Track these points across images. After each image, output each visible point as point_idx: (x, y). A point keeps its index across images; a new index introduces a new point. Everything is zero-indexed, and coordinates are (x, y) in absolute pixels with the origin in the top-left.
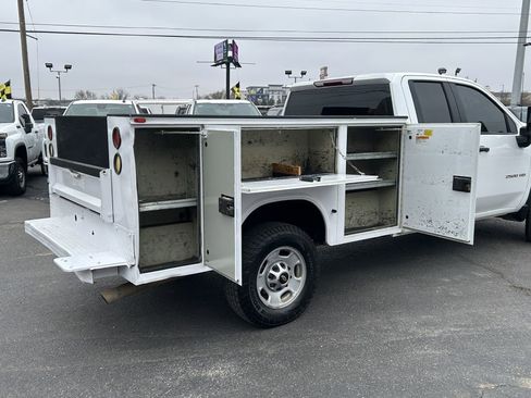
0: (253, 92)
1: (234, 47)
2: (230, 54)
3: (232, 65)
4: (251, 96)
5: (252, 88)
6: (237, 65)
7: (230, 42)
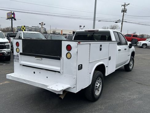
0: (19, 28)
1: (14, 14)
2: (13, 16)
3: (13, 19)
4: (19, 29)
5: (19, 27)
6: (15, 19)
7: (13, 12)
